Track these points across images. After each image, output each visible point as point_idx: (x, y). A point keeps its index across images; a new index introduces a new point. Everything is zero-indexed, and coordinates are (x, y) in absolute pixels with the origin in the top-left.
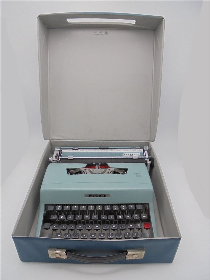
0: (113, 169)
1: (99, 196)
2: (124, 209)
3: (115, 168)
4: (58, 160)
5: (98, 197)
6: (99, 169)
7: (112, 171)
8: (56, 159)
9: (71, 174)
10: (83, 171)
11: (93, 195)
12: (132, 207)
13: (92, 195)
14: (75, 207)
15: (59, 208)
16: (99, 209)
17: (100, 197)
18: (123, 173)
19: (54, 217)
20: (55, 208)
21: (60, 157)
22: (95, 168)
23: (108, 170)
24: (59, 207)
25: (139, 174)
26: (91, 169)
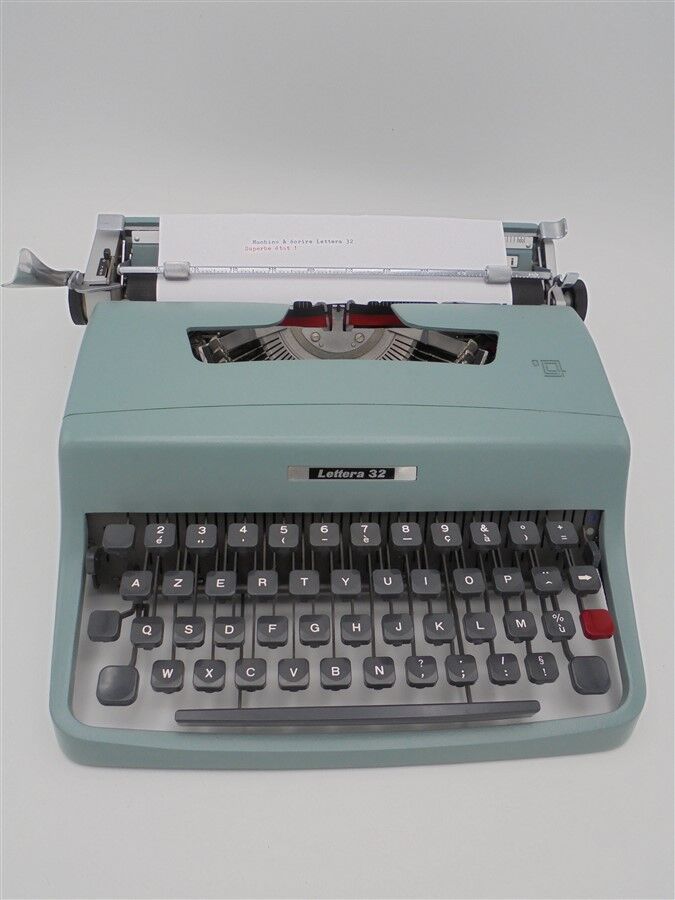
0: (417, 335)
1: (362, 474)
2: (487, 539)
3: (426, 330)
4: (118, 285)
5: (355, 477)
6: (344, 330)
7: (410, 342)
8: (102, 279)
9: (214, 358)
10: (266, 340)
11: (333, 470)
12: (525, 534)
13: (326, 471)
14: (244, 529)
15: (160, 536)
16: (366, 540)
17: (366, 477)
18: (473, 360)
19: (136, 583)
20: (138, 537)
21: (123, 269)
22: (323, 325)
23: (388, 336)
24: (161, 530)
25: (555, 362)
26: (307, 331)
